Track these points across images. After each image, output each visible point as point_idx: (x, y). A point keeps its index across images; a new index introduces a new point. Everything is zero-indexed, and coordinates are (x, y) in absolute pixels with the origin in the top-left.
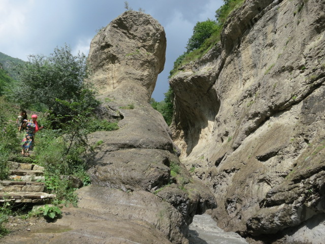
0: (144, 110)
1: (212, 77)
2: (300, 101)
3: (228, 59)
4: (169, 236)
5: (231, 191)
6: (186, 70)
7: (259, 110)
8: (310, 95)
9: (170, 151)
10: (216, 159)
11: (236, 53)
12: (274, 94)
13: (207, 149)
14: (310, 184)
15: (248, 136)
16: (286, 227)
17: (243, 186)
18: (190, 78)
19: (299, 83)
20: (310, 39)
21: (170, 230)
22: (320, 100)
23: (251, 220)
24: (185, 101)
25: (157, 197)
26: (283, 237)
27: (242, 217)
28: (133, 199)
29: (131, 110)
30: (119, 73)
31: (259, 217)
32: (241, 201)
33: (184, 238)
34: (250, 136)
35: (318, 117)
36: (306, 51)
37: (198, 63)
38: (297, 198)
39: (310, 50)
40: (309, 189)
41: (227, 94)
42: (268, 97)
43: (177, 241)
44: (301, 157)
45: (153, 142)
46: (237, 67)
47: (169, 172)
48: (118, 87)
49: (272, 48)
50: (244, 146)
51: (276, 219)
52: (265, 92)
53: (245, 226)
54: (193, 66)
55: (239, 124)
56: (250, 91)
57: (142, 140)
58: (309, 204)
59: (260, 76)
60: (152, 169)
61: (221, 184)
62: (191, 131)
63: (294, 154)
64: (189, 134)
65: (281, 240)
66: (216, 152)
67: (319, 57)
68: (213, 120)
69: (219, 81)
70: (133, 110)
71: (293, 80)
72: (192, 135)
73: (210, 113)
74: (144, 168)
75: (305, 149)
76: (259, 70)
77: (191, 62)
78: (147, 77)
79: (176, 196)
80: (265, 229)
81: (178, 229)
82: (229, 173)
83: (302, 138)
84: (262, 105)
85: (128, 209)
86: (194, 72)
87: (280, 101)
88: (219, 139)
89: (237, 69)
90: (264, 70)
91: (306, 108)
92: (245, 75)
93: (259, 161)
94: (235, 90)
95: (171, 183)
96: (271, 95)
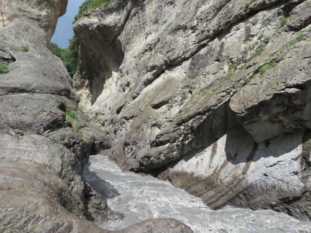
0: (41, 54)
1: (118, 27)
2: (189, 58)
3: (133, 11)
4: (60, 173)
5: (128, 135)
6: (92, 16)
7: (156, 63)
8: (197, 54)
9: (67, 97)
10: (118, 107)
11: (141, 6)
12: (170, 49)
13: (110, 99)
14: (188, 126)
15: (146, 86)
16: (169, 161)
17: (139, 131)
18: (95, 26)
19: (190, 42)
20: (203, 3)
21: (62, 169)
22: (204, 58)
23: (143, 159)
24: (90, 50)
25: (49, 140)
26: (167, 169)
27: (137, 157)
28: (23, 142)
29: (25, 53)
30: (10, 9)
31: (149, 155)
32: (137, 143)
33: (76, 175)
34: (148, 87)
35: (201, 73)
36: (198, 13)
37: (104, 11)
38: (179, 138)
39: (202, 12)
40: (187, 130)
41: (130, 46)
42: (164, 52)
43: (69, 178)
44: (185, 105)
45: (48, 87)
46: (141, 20)
47: (64, 116)
48: (9, 26)
49: (172, 6)
50: (142, 96)
51: (162, 155)
52: (163, 47)
53: (138, 164)
54: (99, 13)
55: (139, 76)
56: (150, 45)
57: (35, 84)
58: (187, 142)
59: (160, 32)
60: (44, 113)
61: (121, 130)
62: (96, 81)
63: (181, 103)
64: (94, 83)
65: (165, 172)
66: (118, 101)
67: (208, 20)
68: (117, 71)
69: (124, 33)
70: (27, 53)
71: (186, 38)
72: (96, 85)
73: (115, 64)
74: (36, 112)
75: (189, 99)
76: (160, 26)
77: (97, 9)
78: (45, 18)
79: (69, 139)
80: (153, 164)
81: (70, 168)
82: (128, 120)
83: (187, 90)
84: (159, 59)
85: (17, 152)
86: (100, 20)
87: (174, 57)
88: (121, 89)
89: (141, 23)
90: (164, 27)
91: (193, 64)
92: (147, 29)
93: (153, 109)
94: (138, 43)
95: (65, 127)
96: (167, 50)
